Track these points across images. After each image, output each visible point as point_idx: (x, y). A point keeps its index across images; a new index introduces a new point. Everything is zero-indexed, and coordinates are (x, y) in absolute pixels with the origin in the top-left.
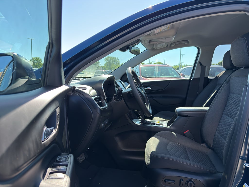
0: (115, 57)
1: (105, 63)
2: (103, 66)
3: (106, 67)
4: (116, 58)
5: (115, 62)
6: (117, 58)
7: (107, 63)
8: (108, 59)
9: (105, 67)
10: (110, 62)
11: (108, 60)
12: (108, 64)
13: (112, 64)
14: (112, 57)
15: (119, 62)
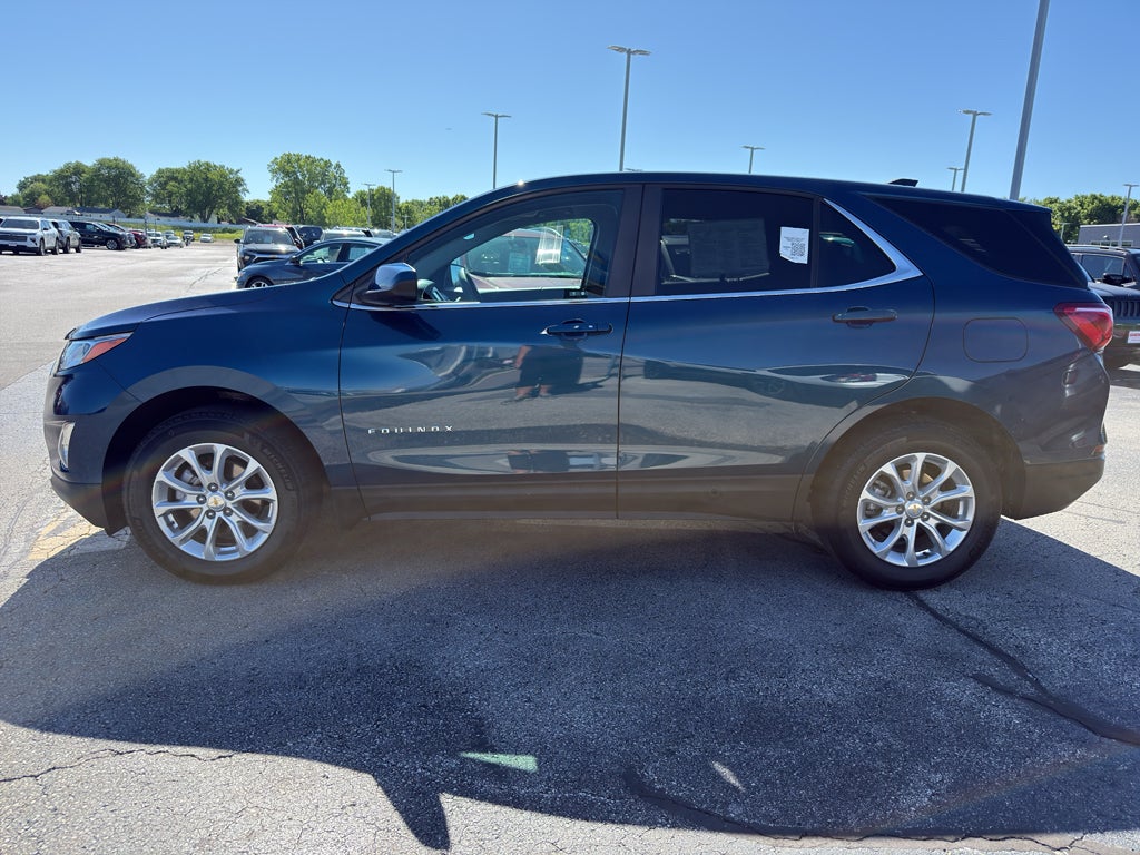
0: (326, 159)
1: (272, 185)
2: (261, 199)
3: (280, 207)
4: (328, 164)
5: (323, 182)
6: (334, 163)
7: (286, 186)
8: (287, 168)
9: (276, 205)
10: (297, 182)
11: (287, 174)
12: (289, 193)
13: (309, 192)
14: (308, 158)
15: (346, 184)
